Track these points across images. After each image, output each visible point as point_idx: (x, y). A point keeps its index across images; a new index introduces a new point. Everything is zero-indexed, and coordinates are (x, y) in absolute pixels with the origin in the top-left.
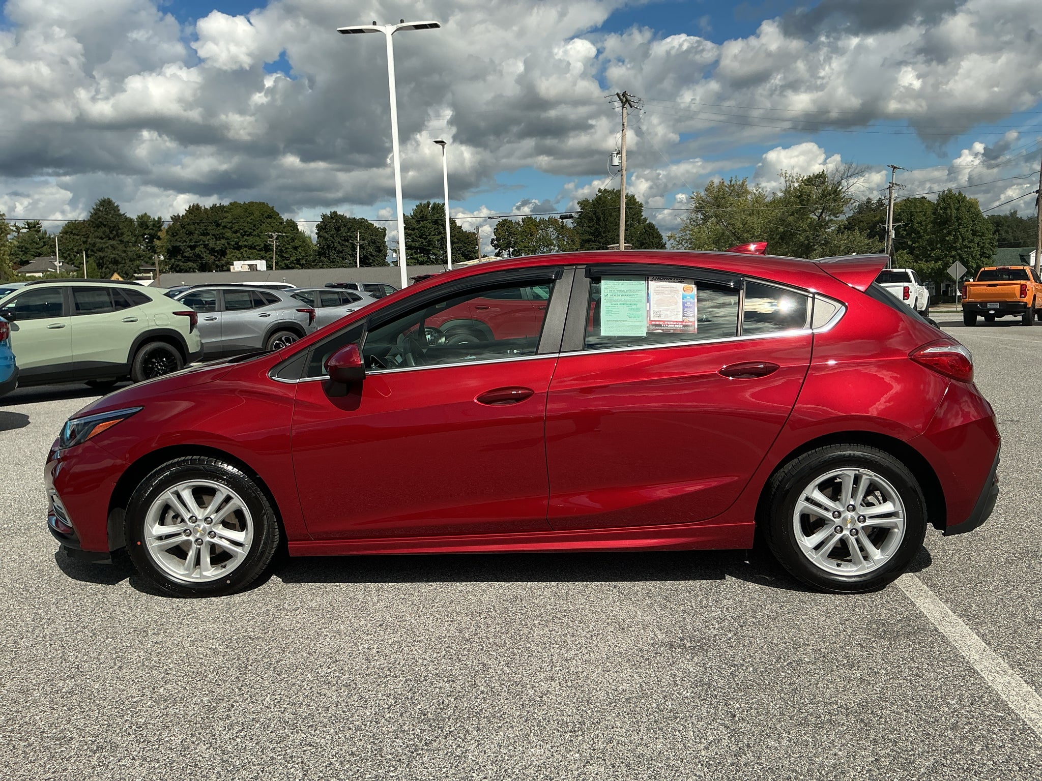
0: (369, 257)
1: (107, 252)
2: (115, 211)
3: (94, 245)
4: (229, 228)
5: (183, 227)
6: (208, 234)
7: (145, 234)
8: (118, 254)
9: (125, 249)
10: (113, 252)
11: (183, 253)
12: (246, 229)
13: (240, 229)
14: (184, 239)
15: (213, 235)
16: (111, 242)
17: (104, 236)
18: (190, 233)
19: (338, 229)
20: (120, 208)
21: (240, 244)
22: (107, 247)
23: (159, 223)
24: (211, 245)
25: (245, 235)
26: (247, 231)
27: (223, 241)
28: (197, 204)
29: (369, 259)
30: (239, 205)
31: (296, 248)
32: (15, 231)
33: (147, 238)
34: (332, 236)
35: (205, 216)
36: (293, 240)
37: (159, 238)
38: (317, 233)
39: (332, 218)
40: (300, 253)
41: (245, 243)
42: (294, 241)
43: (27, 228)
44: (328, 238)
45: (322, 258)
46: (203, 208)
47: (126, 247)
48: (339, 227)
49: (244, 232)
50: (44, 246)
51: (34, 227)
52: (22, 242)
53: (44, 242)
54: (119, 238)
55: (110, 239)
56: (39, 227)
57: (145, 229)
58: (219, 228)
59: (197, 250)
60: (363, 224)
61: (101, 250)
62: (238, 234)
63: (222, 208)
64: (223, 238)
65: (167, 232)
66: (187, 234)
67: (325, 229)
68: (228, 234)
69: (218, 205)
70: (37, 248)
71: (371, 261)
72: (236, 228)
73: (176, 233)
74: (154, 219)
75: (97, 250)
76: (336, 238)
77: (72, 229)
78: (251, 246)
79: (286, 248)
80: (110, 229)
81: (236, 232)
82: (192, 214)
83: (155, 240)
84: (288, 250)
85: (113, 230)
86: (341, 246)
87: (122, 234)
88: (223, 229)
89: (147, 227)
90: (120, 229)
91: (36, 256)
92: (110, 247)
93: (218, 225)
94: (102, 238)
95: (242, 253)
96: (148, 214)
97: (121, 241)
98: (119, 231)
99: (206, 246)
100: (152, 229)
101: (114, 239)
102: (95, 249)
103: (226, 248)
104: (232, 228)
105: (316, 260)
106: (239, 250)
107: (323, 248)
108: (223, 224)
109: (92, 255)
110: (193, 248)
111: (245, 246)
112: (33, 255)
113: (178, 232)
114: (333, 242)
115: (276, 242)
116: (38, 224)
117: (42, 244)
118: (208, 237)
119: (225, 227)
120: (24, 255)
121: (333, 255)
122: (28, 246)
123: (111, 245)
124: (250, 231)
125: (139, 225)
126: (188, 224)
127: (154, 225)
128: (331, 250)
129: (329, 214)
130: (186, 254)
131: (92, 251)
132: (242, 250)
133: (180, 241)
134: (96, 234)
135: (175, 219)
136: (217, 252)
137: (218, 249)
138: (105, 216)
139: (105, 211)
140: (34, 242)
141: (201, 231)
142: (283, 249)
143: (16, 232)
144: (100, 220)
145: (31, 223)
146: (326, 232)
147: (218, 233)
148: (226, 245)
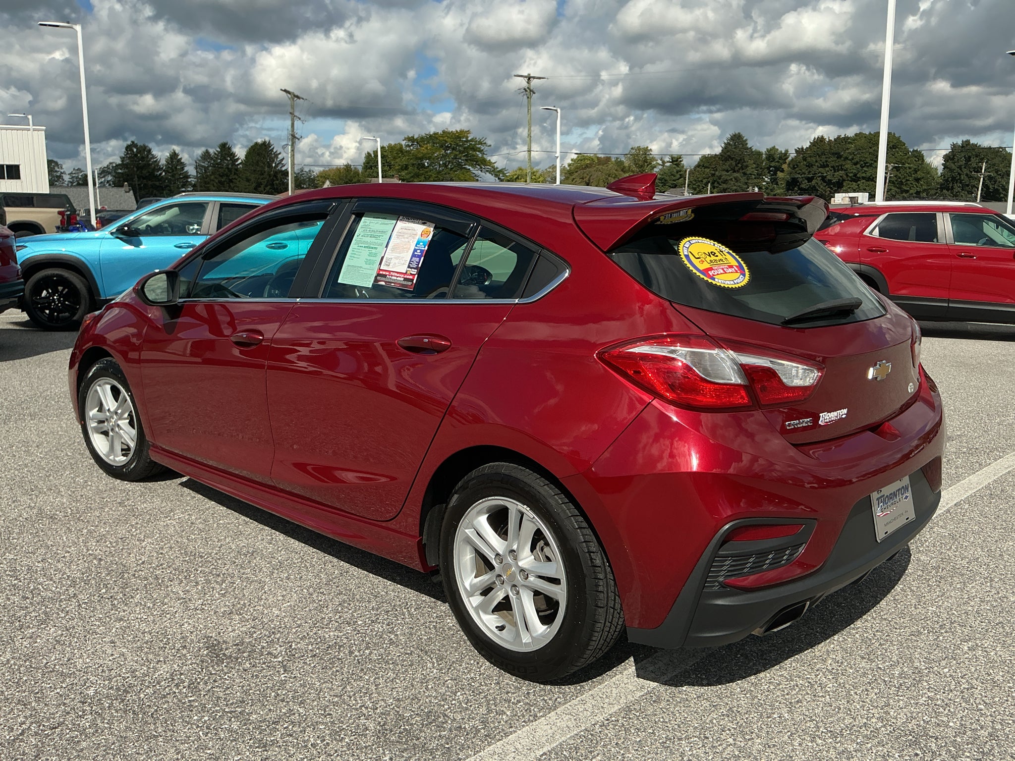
0: (1001, 190)
1: (731, 184)
2: (743, 145)
3: (720, 177)
4: (850, 160)
5: (805, 159)
6: (828, 166)
7: (771, 167)
8: (739, 186)
9: (747, 181)
10: (736, 184)
11: (800, 184)
12: (867, 160)
13: (861, 161)
14: (803, 171)
15: (832, 167)
16: (736, 175)
17: (729, 169)
18: (810, 166)
19: (968, 159)
20: (748, 142)
21: (858, 175)
22: (731, 179)
23: (786, 155)
24: (829, 177)
25: (864, 167)
26: (867, 163)
27: (841, 173)
28: (822, 136)
29: (1000, 194)
30: (865, 136)
31: (917, 180)
32: (660, 165)
33: (772, 171)
34: (960, 167)
35: (828, 148)
36: (916, 171)
37: (782, 171)
38: (943, 164)
39: (963, 147)
40: (921, 185)
41: (864, 175)
42: (916, 173)
43: (670, 162)
44: (954, 170)
45: (945, 191)
46: (827, 140)
47: (748, 180)
48: (970, 157)
49: (865, 163)
50: (680, 178)
51: (677, 161)
52: (662, 175)
53: (680, 175)
54: (744, 171)
55: (734, 172)
56: (681, 161)
57: (772, 161)
58: (839, 160)
59: (814, 182)
60: (999, 154)
61: (725, 182)
62: (858, 166)
63: (846, 139)
64: (842, 169)
65: (789, 164)
66: (807, 166)
67: (953, 159)
68: (848, 165)
69: (843, 136)
70: (674, 180)
71: (1002, 195)
72: (857, 159)
73: (797, 165)
74: (781, 151)
75: (722, 182)
76: (964, 170)
77: (706, 162)
78: (869, 178)
79: (907, 180)
80: (736, 162)
81: (856, 164)
82: (815, 146)
83: (778, 172)
84: (909, 182)
85: (738, 163)
86: (968, 178)
87: (747, 166)
88: (844, 160)
89: (774, 159)
90: (745, 162)
91: (673, 188)
92: (733, 179)
93: (839, 156)
94: (727, 171)
95: (858, 185)
96: (776, 147)
97: (745, 174)
98: (744, 164)
99: (823, 179)
100: (778, 162)
101: (738, 171)
102: (720, 181)
103: (844, 180)
104: (853, 159)
105: (937, 192)
106: (856, 182)
107: (947, 181)
108: (845, 155)
109: (717, 187)
110: (810, 180)
111: (863, 178)
112: (670, 187)
113: (799, 164)
114: (959, 174)
115: (891, 174)
116: (680, 158)
117: (678, 176)
118: (827, 169)
119: (846, 158)
120: (662, 186)
121: (957, 188)
122: (667, 178)
123: (734, 177)
124: (871, 162)
125: (766, 158)
126: (810, 157)
127: (780, 158)
128: (956, 183)
129: (960, 143)
130: (803, 186)
131: (718, 183)
132: (859, 182)
133: (799, 174)
134: (724, 167)
135: (799, 151)
136: (834, 184)
137: (834, 181)
138: (734, 150)
139: (735, 145)
140: (672, 175)
141: (821, 163)
142: (904, 181)
143: (662, 165)
144: (729, 153)
145: (674, 158)
146: (954, 163)
147: (837, 165)
148: (845, 176)
